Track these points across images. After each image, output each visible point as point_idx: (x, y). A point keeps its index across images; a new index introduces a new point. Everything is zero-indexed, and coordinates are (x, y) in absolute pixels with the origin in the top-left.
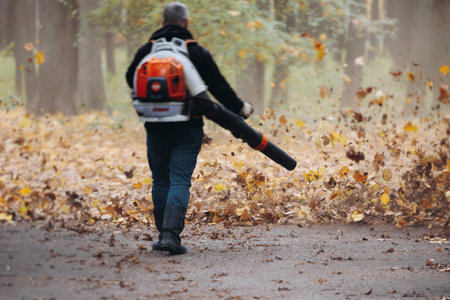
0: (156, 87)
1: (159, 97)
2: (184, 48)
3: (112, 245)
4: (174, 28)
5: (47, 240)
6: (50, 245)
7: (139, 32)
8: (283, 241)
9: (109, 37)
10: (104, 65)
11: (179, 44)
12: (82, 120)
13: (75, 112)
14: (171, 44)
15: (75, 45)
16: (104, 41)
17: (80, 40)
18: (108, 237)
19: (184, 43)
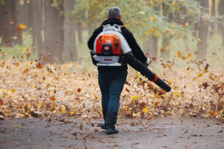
0: (107, 48)
1: (108, 53)
2: (119, 29)
3: (81, 129)
4: (114, 19)
5: (48, 126)
6: (50, 129)
7: (94, 22)
8: (167, 127)
9: (79, 25)
10: (77, 39)
11: (117, 27)
12: (66, 66)
13: (62, 62)
14: (113, 27)
15: (62, 29)
16: (77, 27)
17: (65, 26)
18: (79, 125)
19: (120, 27)
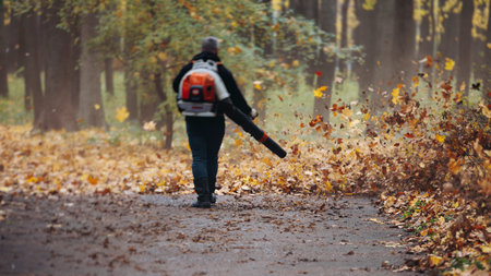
0: (196, 92)
1: (197, 99)
2: (215, 68)
3: (106, 246)
5: (48, 241)
6: (51, 246)
8: (256, 244)
9: (108, 61)
10: (103, 87)
11: (211, 64)
12: (83, 136)
13: (77, 128)
14: (206, 64)
15: (76, 68)
16: (103, 65)
17: (81, 64)
19: (215, 64)
